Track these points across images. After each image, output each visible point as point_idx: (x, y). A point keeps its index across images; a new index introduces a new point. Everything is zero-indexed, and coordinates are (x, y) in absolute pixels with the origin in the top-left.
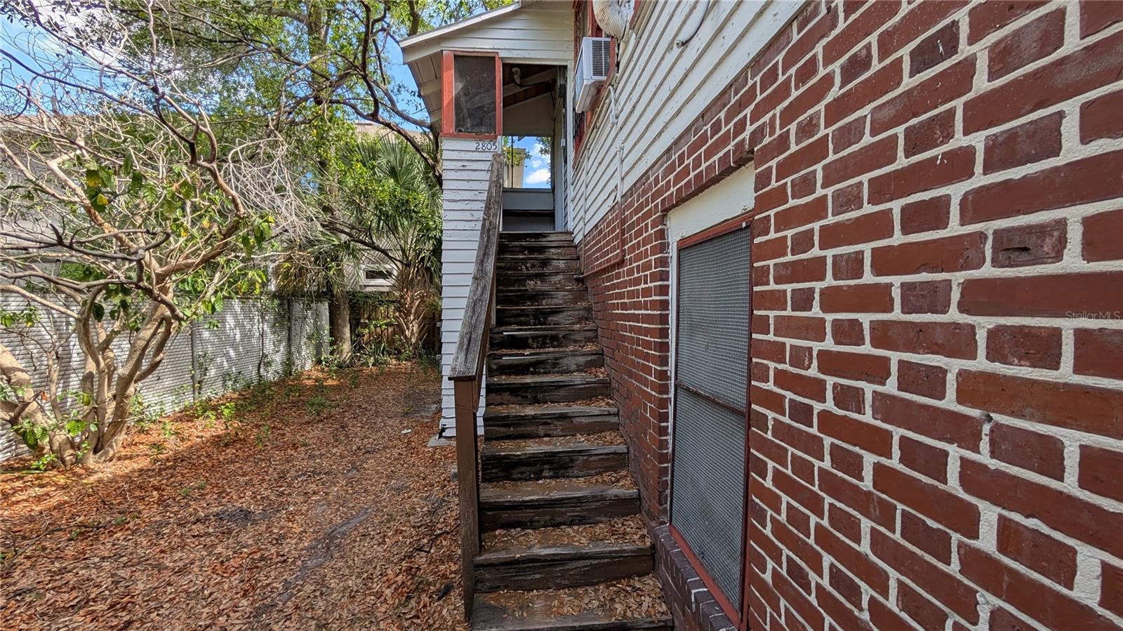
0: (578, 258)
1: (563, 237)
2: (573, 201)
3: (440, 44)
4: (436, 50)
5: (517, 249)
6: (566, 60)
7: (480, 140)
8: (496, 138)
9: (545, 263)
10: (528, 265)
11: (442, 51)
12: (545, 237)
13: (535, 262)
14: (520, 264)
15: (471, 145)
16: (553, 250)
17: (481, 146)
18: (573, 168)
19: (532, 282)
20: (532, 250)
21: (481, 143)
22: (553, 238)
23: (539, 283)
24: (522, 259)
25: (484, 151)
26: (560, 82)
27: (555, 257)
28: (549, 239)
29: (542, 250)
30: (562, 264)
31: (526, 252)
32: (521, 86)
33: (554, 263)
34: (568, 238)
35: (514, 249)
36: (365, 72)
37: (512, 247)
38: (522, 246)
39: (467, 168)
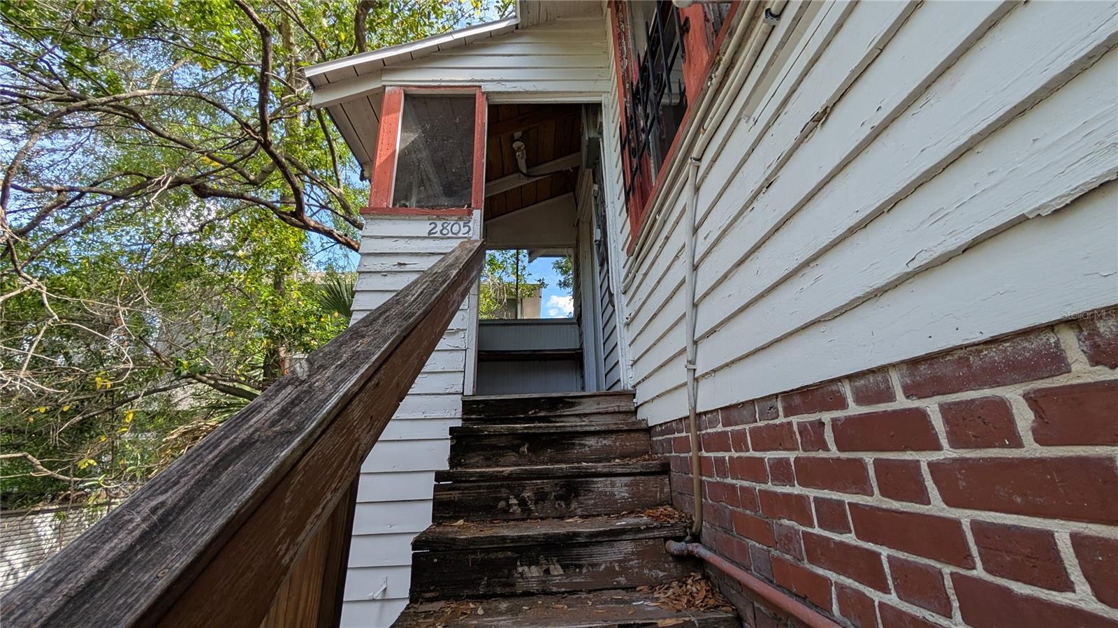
0: (664, 469)
1: (612, 405)
2: (628, 325)
3: (381, 76)
4: (375, 85)
5: (502, 442)
6: (600, 93)
7: (439, 218)
8: (470, 213)
9: (573, 487)
10: (526, 494)
11: (385, 86)
12: (572, 405)
13: (546, 484)
14: (504, 492)
15: (421, 227)
16: (591, 442)
17: (439, 228)
18: (630, 253)
19: (534, 572)
20: (538, 443)
21: (439, 224)
22: (588, 407)
23: (557, 570)
24: (510, 477)
25: (444, 238)
26: (588, 134)
27: (600, 467)
28: (579, 409)
29: (564, 440)
30: (620, 488)
31: (525, 449)
32: (528, 176)
33: (601, 484)
34: (624, 405)
35: (494, 441)
36: (265, 136)
37: (489, 436)
38: (514, 434)
39: (408, 268)
